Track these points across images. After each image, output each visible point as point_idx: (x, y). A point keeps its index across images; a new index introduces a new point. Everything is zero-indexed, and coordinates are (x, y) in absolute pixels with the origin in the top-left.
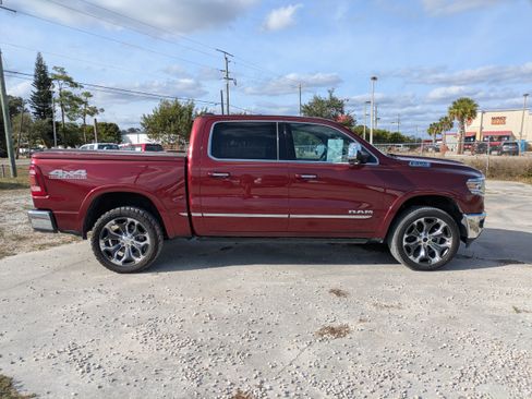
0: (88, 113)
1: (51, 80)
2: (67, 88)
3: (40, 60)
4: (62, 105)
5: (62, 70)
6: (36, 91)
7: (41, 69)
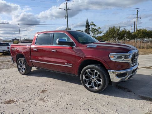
0: (99, 33)
1: (90, 25)
2: (93, 27)
3: (87, 20)
4: (92, 32)
5: (93, 22)
6: (86, 28)
7: (87, 23)
